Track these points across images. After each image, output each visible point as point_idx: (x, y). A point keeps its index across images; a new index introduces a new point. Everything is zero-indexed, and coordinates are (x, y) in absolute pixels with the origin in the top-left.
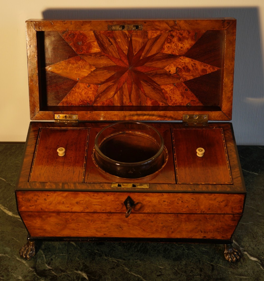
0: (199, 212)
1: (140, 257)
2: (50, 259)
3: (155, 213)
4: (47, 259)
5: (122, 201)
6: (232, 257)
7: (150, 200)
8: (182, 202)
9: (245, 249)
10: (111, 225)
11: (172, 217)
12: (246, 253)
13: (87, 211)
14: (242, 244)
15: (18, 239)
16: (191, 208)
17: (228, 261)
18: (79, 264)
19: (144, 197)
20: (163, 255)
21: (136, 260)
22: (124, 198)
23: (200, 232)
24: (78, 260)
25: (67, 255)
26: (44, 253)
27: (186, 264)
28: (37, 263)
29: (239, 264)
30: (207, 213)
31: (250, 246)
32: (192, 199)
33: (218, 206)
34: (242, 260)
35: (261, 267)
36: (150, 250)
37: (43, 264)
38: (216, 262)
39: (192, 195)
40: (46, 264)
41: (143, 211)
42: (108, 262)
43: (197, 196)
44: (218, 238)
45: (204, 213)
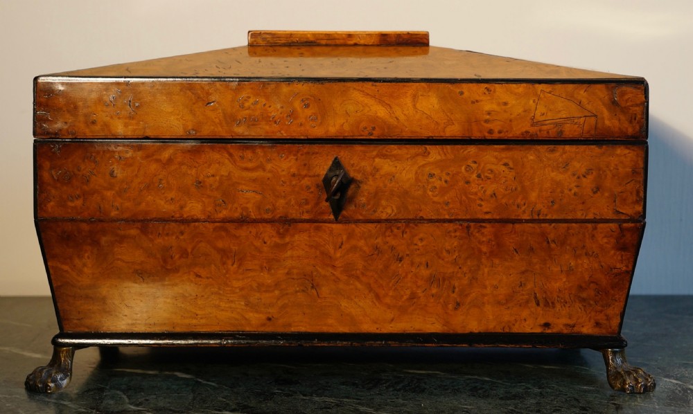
0: (526, 217)
3: (408, 221)
5: (318, 176)
7: (393, 169)
8: (479, 176)
10: (288, 274)
11: (453, 234)
13: (224, 214)
16: (504, 201)
22: (322, 165)
23: (535, 305)
30: (548, 218)
32: (506, 164)
33: (575, 190)
39: (503, 149)
41: (375, 211)
45: (541, 217)
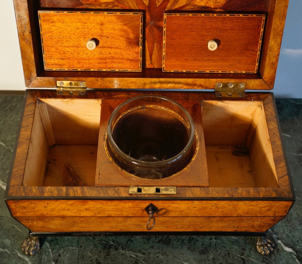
0: (235, 216)
1: (162, 250)
2: (57, 254)
3: (182, 217)
4: (55, 255)
6: (265, 249)
7: (177, 206)
8: (216, 207)
9: (278, 237)
10: (129, 224)
11: (202, 219)
12: (279, 242)
13: (99, 215)
14: (275, 230)
15: (20, 228)
16: (226, 213)
17: (260, 254)
18: (92, 260)
19: (170, 204)
20: (188, 247)
21: (157, 254)
22: (144, 205)
23: (233, 228)
24: (91, 255)
25: (77, 248)
26: (50, 246)
27: (214, 259)
28: (42, 261)
29: (273, 257)
30: (244, 216)
31: (284, 232)
32: (229, 205)
33: (259, 210)
34: (276, 251)
35: (297, 261)
36: (173, 240)
37: (49, 261)
38: (247, 254)
40: (52, 261)
41: (168, 215)
42: (126, 258)
43: (235, 203)
44: (252, 231)
45: (241, 216)
